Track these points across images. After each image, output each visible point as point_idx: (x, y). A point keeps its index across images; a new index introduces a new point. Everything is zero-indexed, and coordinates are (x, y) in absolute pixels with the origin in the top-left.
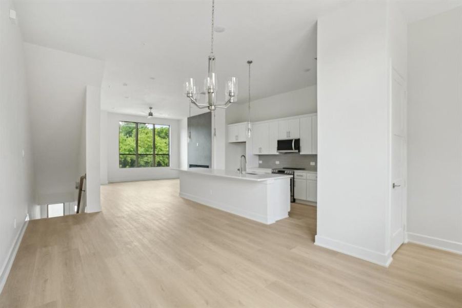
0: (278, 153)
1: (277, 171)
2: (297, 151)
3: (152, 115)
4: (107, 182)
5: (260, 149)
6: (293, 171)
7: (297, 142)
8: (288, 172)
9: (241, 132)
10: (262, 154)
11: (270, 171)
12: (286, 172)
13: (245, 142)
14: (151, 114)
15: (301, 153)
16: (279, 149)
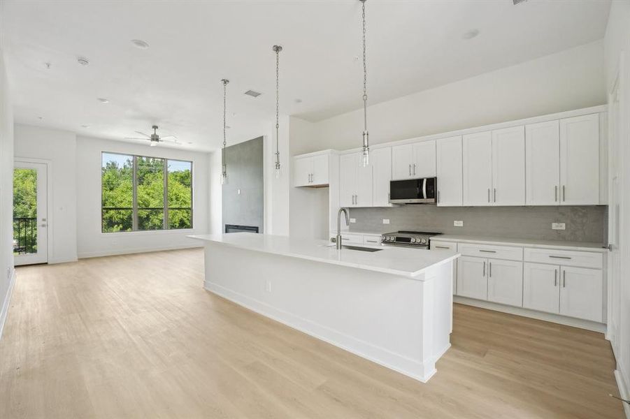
0: (390, 205)
1: (392, 239)
2: (433, 200)
3: (157, 140)
4: (76, 259)
5: (355, 197)
6: (427, 237)
7: (432, 182)
8: (418, 241)
9: (317, 167)
10: (357, 206)
11: (377, 237)
12: (413, 240)
13: (327, 186)
14: (155, 138)
15: (438, 205)
16: (393, 196)
